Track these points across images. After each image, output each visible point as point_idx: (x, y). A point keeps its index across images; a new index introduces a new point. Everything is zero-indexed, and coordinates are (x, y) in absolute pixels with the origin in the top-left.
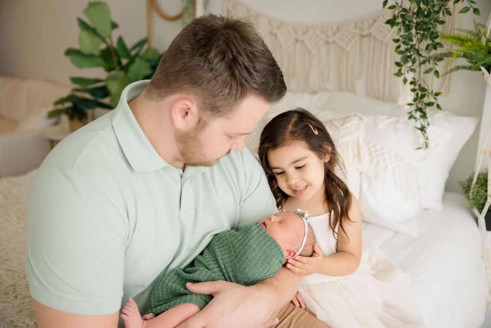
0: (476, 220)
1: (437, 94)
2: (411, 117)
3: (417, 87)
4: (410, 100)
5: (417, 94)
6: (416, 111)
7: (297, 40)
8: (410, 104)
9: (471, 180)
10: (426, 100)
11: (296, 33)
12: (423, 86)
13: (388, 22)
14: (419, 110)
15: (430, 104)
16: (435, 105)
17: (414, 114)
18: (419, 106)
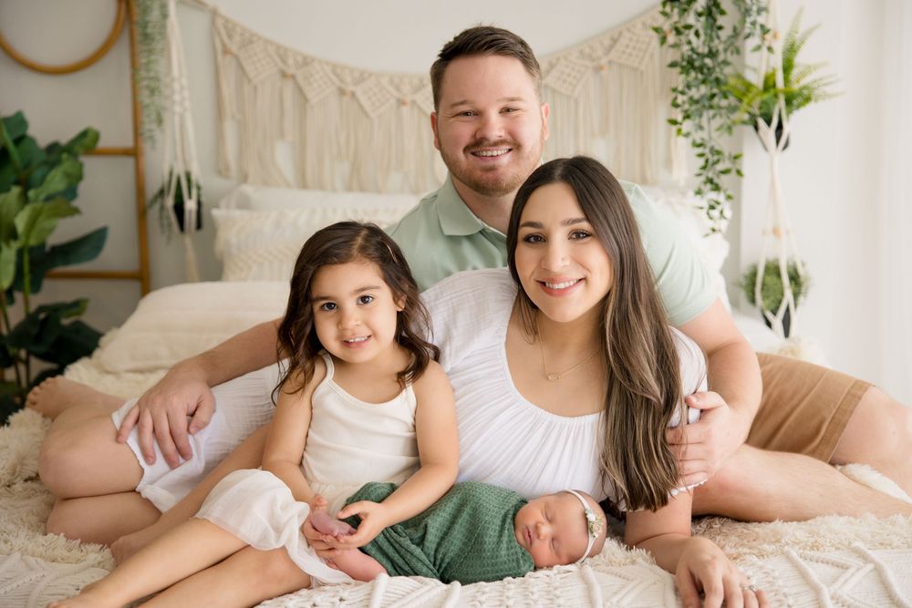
0: (769, 324)
1: (736, 157)
2: (699, 192)
3: (707, 151)
4: (697, 171)
5: (707, 161)
6: (705, 183)
7: (401, 103)
8: (699, 175)
9: (754, 274)
10: (720, 167)
11: (398, 89)
12: (717, 148)
13: (673, 65)
14: (710, 181)
15: (725, 172)
16: (734, 172)
17: (703, 187)
18: (710, 175)
